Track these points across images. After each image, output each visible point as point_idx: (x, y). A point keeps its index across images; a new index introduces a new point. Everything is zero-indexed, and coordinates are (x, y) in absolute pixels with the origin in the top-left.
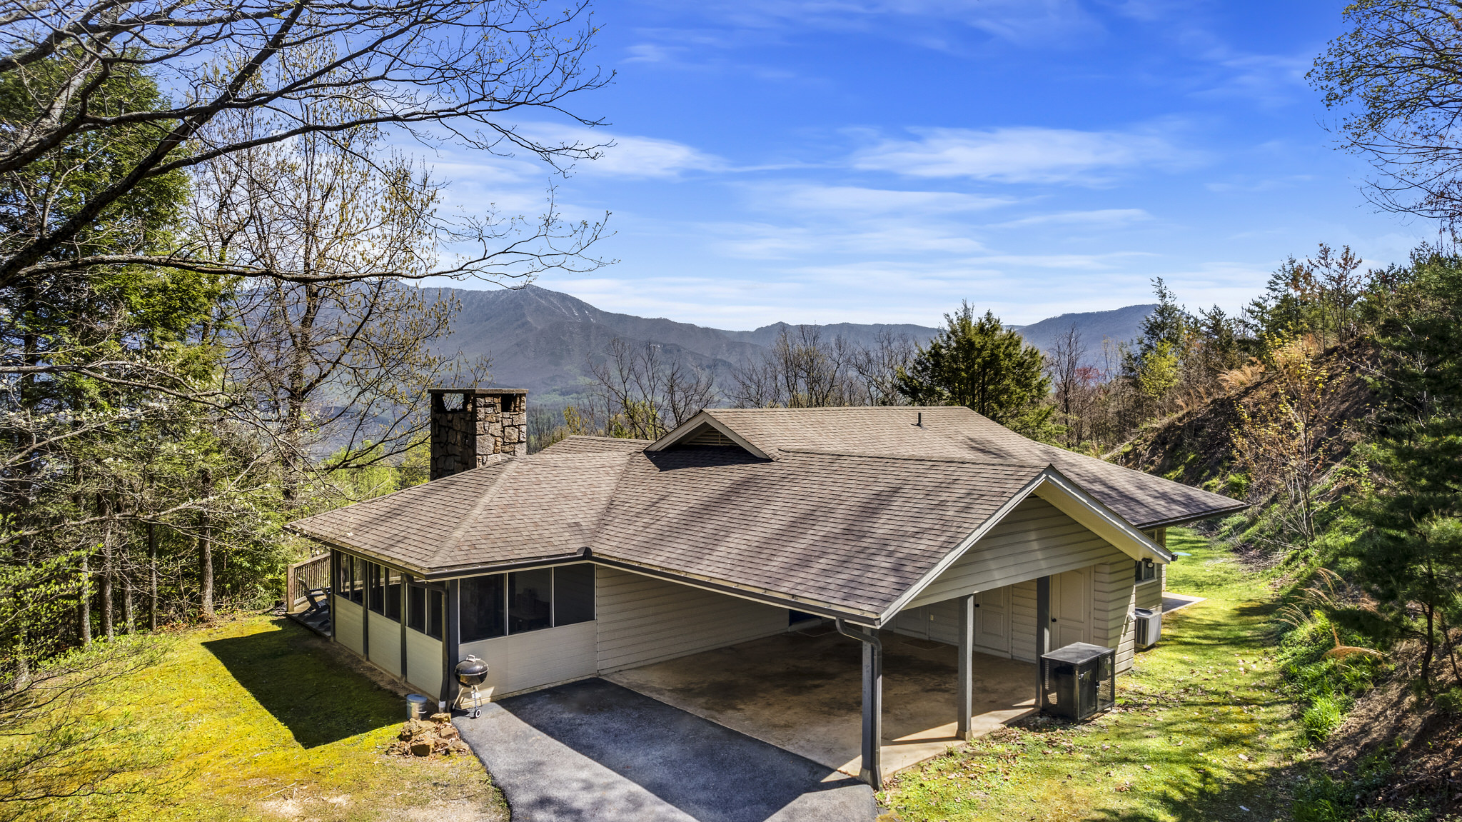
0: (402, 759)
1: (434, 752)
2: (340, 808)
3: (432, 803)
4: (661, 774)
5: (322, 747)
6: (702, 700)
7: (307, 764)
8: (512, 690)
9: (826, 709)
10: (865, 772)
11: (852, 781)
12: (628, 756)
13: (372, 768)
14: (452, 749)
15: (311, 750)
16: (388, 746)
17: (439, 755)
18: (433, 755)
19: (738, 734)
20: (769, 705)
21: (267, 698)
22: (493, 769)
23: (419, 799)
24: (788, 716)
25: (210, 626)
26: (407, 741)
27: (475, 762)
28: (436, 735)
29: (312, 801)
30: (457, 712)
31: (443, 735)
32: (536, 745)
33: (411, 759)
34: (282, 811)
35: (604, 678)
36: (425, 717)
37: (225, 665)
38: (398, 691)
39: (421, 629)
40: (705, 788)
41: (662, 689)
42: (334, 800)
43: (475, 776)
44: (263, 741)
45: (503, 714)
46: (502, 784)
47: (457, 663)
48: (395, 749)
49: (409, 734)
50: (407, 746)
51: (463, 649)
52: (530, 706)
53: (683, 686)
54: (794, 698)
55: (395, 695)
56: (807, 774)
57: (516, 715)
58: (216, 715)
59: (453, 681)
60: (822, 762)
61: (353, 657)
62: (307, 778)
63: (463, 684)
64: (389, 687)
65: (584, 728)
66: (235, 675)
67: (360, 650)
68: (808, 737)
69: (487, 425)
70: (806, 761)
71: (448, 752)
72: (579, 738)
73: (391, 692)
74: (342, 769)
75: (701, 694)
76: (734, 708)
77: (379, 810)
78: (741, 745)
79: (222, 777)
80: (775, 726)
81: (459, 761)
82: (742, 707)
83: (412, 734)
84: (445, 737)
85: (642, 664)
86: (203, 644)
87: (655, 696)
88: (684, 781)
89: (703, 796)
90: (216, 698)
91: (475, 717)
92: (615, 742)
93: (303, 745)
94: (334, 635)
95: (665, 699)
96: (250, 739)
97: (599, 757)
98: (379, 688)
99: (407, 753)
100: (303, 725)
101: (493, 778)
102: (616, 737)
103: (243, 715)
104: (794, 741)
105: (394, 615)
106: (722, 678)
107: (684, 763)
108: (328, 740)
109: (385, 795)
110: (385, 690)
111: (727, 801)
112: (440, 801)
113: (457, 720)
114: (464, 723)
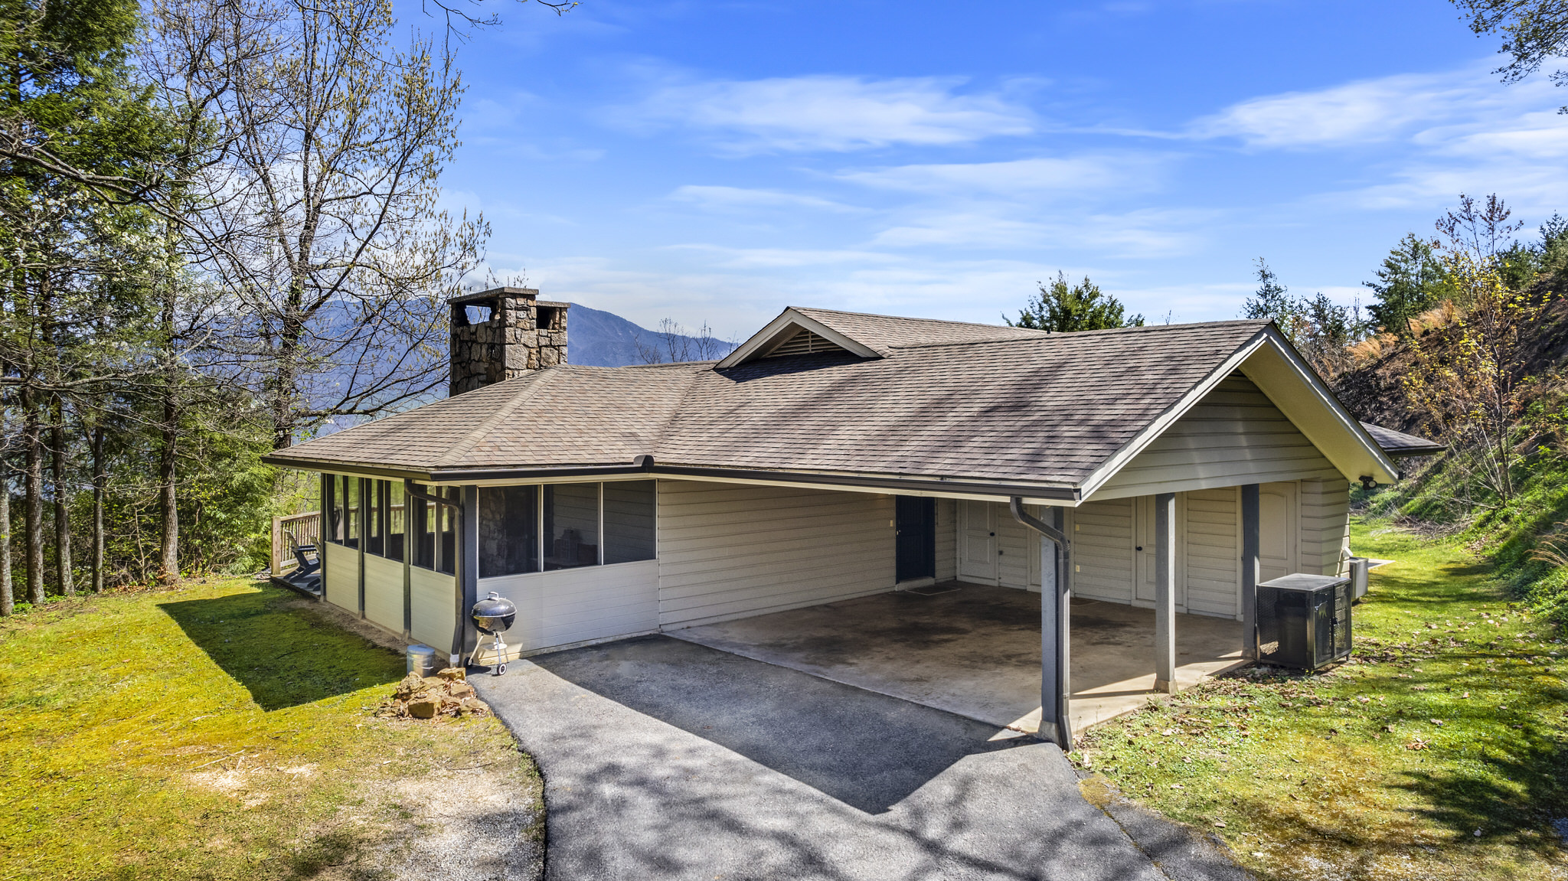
0: (396, 722)
1: (441, 714)
2: (300, 780)
3: (432, 773)
4: (756, 735)
5: (288, 709)
6: (800, 655)
7: (263, 728)
8: (548, 644)
9: (967, 662)
10: (1048, 725)
11: (1029, 740)
12: (708, 715)
13: (353, 732)
14: (464, 708)
15: (271, 713)
16: (378, 707)
17: (446, 717)
18: (438, 718)
19: (856, 689)
20: (889, 659)
21: (224, 659)
22: (520, 731)
23: (414, 768)
24: (918, 670)
25: (172, 589)
26: (404, 701)
27: (498, 726)
28: (445, 694)
29: (262, 772)
30: (473, 668)
31: (453, 692)
32: (581, 703)
33: (409, 721)
34: (217, 785)
35: (668, 635)
36: (430, 673)
37: (180, 624)
38: (398, 648)
39: (429, 565)
40: (820, 750)
41: (745, 645)
42: (295, 770)
43: (495, 742)
44: (209, 703)
45: (536, 670)
46: (532, 749)
47: (475, 602)
48: (387, 709)
49: (407, 691)
50: (403, 707)
51: (483, 585)
52: (572, 663)
53: (772, 642)
54: (921, 652)
55: (395, 653)
56: (962, 732)
57: (553, 672)
58: (153, 676)
59: (469, 628)
60: (979, 717)
61: (345, 615)
62: (260, 745)
63: (483, 631)
64: (387, 645)
65: (644, 685)
66: (189, 635)
67: (353, 607)
68: (952, 691)
69: (519, 332)
70: (957, 716)
71: (459, 713)
72: (638, 695)
73: (389, 649)
74: (310, 733)
75: (797, 648)
76: (844, 662)
77: (356, 781)
78: (862, 701)
79: (144, 744)
80: (903, 680)
81: (474, 726)
82: (855, 661)
83: (411, 692)
84: (456, 696)
85: (715, 620)
86: (157, 605)
87: (737, 652)
88: (790, 743)
89: (819, 759)
90: (159, 658)
91: (498, 674)
92: (689, 700)
93: (263, 706)
94: (325, 593)
95: (751, 654)
96: (191, 701)
97: (669, 717)
98: (375, 646)
99: (402, 715)
100: (266, 685)
101: (520, 741)
102: (690, 694)
103: (189, 674)
104: (934, 695)
105: (396, 554)
106: (822, 633)
107: (787, 721)
108: (297, 700)
109: (367, 764)
110: (381, 648)
111: (855, 766)
112: (444, 771)
113: (473, 677)
114: (483, 681)
